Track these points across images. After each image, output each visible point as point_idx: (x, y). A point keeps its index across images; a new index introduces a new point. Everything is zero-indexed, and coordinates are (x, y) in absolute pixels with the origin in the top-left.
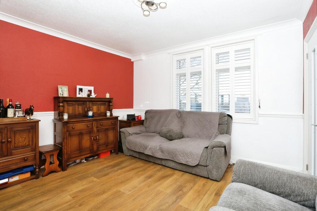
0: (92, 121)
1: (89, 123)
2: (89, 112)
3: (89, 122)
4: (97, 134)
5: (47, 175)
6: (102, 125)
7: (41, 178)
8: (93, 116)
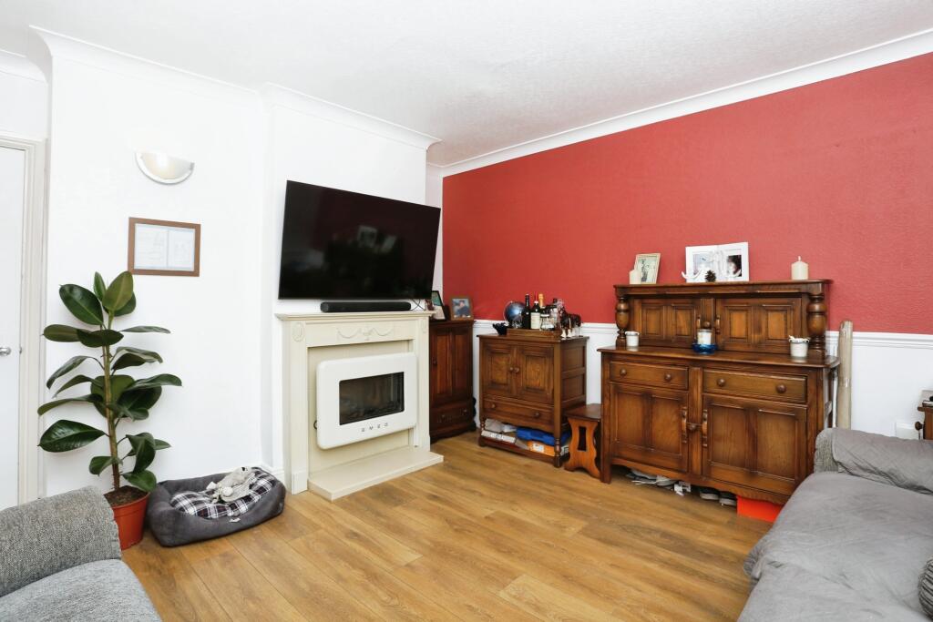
0: (688, 363)
1: (673, 368)
2: (699, 334)
3: (675, 365)
4: (703, 412)
5: (572, 471)
6: (722, 386)
7: (562, 469)
8: (710, 350)
